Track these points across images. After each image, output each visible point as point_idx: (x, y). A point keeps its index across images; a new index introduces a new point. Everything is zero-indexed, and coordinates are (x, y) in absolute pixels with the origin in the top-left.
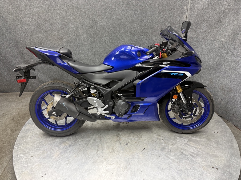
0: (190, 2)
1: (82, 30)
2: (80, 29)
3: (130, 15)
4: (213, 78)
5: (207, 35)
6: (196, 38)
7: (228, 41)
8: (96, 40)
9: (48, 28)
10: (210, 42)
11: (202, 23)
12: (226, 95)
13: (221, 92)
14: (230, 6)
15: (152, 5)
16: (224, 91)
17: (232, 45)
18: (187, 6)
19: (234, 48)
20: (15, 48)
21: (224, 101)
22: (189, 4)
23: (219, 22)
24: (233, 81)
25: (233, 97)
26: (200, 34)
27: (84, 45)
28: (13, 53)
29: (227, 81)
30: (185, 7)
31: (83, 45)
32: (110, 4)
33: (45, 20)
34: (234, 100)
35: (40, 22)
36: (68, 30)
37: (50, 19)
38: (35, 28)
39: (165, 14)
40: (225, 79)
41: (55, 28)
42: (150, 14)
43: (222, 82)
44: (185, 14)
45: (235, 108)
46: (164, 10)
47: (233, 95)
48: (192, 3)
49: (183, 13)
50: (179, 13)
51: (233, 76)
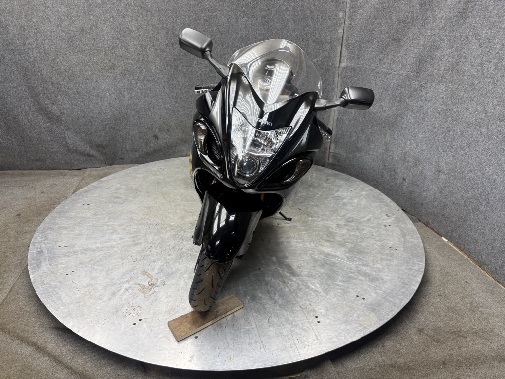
0: (348, 6)
1: (153, 50)
2: (149, 49)
3: (243, 26)
4: (389, 141)
5: (377, 64)
6: (360, 69)
7: (412, 74)
8: (180, 70)
9: (88, 45)
10: (383, 77)
11: (369, 42)
12: (410, 170)
13: (402, 166)
14: (412, 12)
15: (283, 8)
16: (406, 164)
17: (418, 81)
18: (344, 12)
19: (420, 86)
20: (22, 81)
21: (407, 180)
22: (347, 9)
23: (397, 40)
24: (420, 144)
25: (421, 172)
26: (367, 62)
27: (156, 80)
28: (18, 92)
29: (411, 145)
30: (341, 14)
31: (154, 79)
32: (205, 5)
33: (83, 30)
34: (423, 177)
35: (72, 33)
36: (127, 51)
37: (91, 28)
38: (62, 43)
39: (307, 25)
40: (409, 141)
41: (100, 45)
42: (279, 24)
43: (404, 147)
44: (340, 25)
45: (424, 191)
46: (304, 18)
47: (421, 168)
48: (352, 7)
49: (337, 24)
50: (330, 23)
51: (420, 136)
